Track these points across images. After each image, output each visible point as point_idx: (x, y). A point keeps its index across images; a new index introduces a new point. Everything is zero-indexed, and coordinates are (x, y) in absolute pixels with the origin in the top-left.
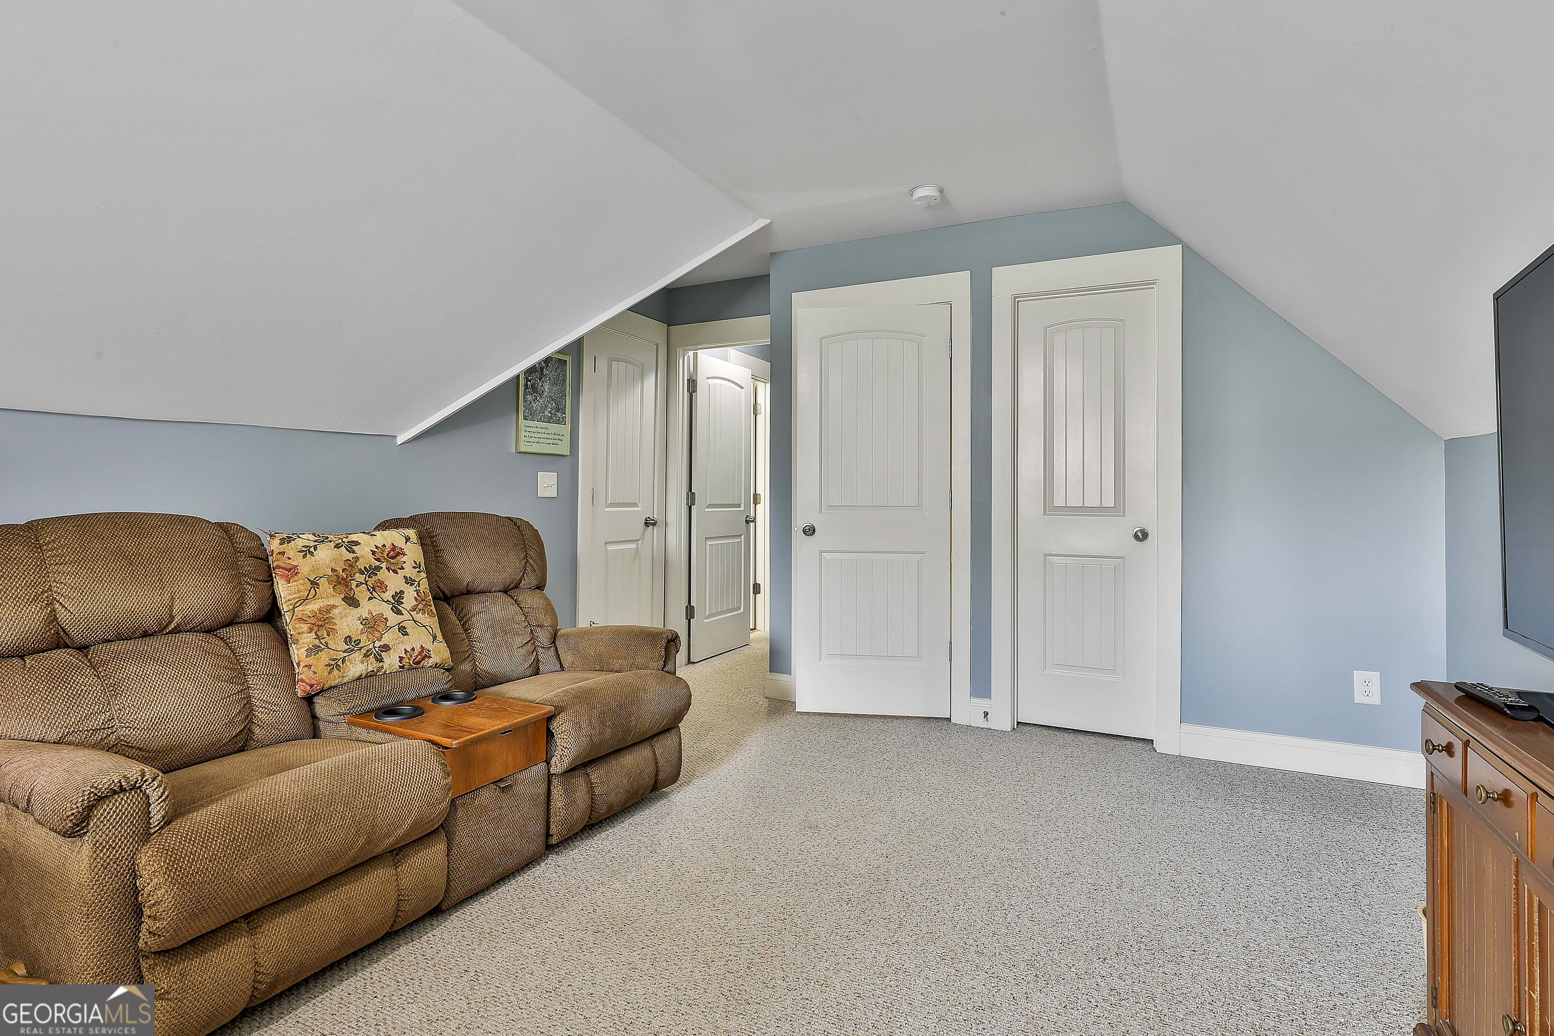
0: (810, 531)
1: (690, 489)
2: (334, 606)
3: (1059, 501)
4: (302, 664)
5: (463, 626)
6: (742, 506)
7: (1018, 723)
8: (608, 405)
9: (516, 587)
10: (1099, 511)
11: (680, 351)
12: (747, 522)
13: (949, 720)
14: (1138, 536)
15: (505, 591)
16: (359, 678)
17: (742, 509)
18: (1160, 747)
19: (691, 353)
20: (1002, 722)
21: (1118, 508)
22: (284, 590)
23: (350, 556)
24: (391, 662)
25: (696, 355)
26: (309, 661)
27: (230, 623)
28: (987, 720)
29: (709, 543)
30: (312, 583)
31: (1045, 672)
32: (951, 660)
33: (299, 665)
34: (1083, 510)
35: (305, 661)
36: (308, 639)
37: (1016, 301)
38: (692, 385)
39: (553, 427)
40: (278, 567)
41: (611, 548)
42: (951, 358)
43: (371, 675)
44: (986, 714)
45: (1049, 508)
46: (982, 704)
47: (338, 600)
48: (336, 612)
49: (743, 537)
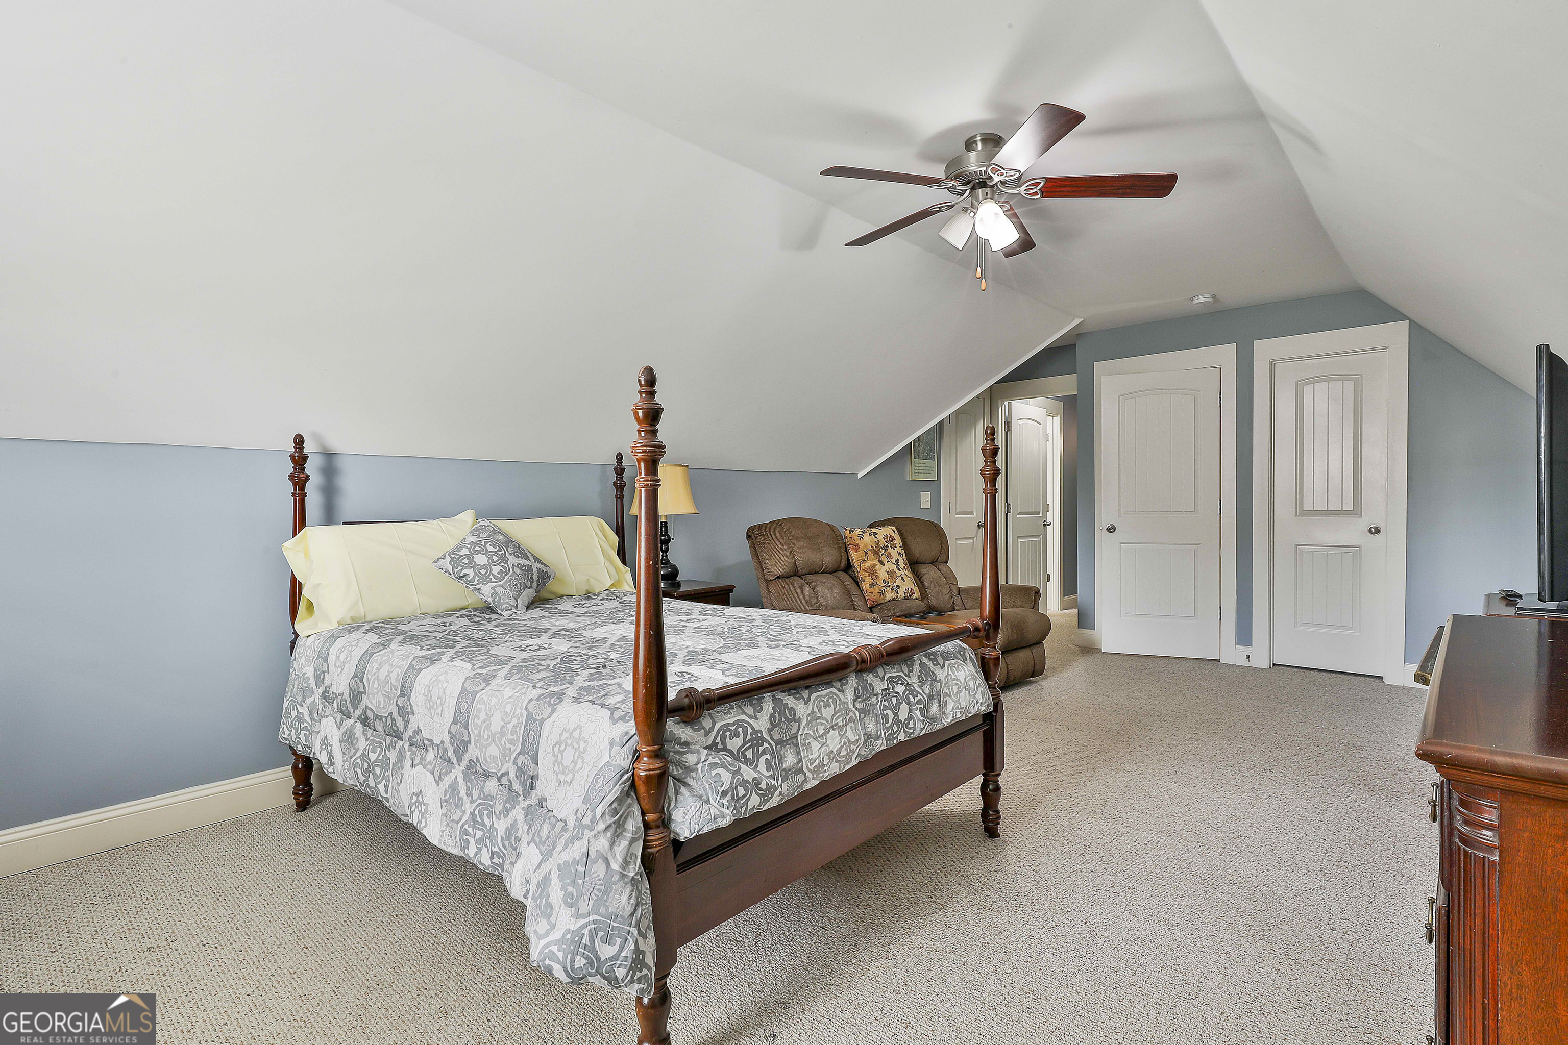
0: (1111, 529)
1: (1007, 501)
2: (876, 565)
3: (1308, 506)
4: (868, 592)
5: (920, 580)
6: (1041, 513)
7: (1274, 665)
8: (956, 444)
9: (935, 562)
10: (1342, 513)
11: (1000, 402)
12: (1045, 525)
13: (1219, 661)
14: (1371, 531)
15: (931, 564)
16: (889, 601)
17: (1041, 515)
18: (1386, 681)
19: (1006, 403)
20: (1260, 661)
21: (1356, 511)
22: (855, 556)
23: (876, 540)
24: (901, 594)
25: (1010, 405)
26: (871, 590)
27: (836, 571)
28: (1249, 661)
29: (1020, 540)
30: (866, 552)
31: (1296, 629)
32: (1220, 619)
33: (866, 591)
34: (1328, 513)
35: (870, 590)
36: (868, 580)
37: (1272, 365)
38: (1008, 425)
39: (929, 463)
40: (851, 544)
41: (959, 542)
42: (1220, 407)
43: (894, 600)
44: (1248, 657)
45: (1299, 511)
46: (1246, 650)
47: (876, 562)
48: (877, 567)
49: (1041, 536)
